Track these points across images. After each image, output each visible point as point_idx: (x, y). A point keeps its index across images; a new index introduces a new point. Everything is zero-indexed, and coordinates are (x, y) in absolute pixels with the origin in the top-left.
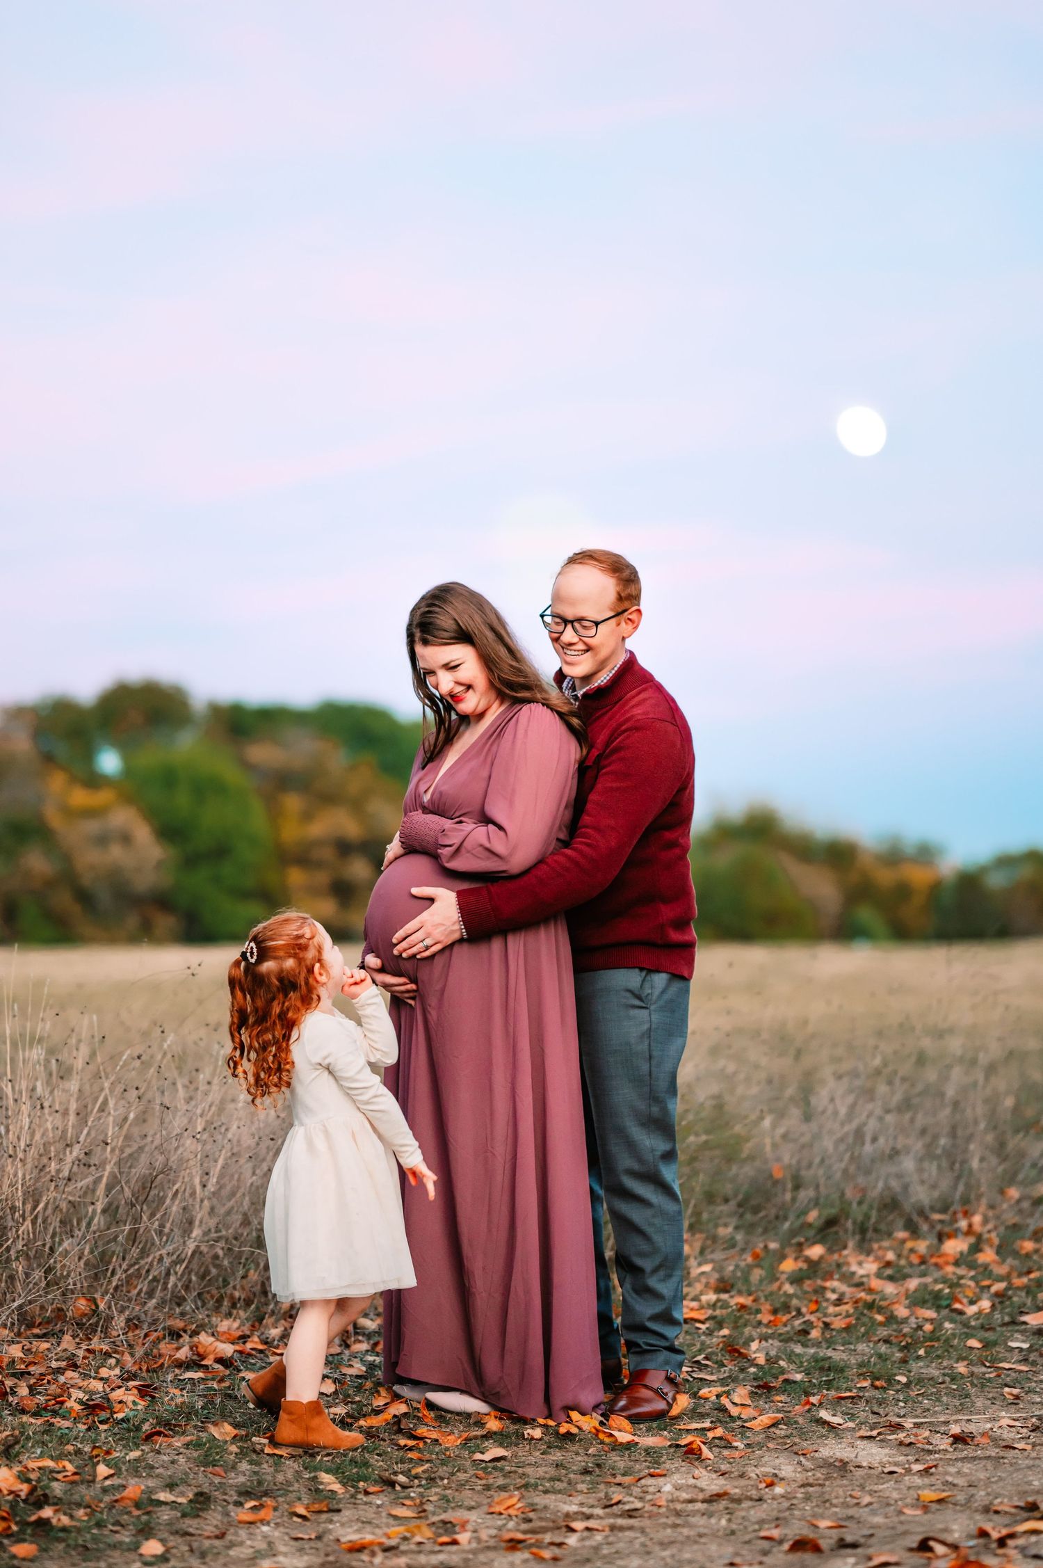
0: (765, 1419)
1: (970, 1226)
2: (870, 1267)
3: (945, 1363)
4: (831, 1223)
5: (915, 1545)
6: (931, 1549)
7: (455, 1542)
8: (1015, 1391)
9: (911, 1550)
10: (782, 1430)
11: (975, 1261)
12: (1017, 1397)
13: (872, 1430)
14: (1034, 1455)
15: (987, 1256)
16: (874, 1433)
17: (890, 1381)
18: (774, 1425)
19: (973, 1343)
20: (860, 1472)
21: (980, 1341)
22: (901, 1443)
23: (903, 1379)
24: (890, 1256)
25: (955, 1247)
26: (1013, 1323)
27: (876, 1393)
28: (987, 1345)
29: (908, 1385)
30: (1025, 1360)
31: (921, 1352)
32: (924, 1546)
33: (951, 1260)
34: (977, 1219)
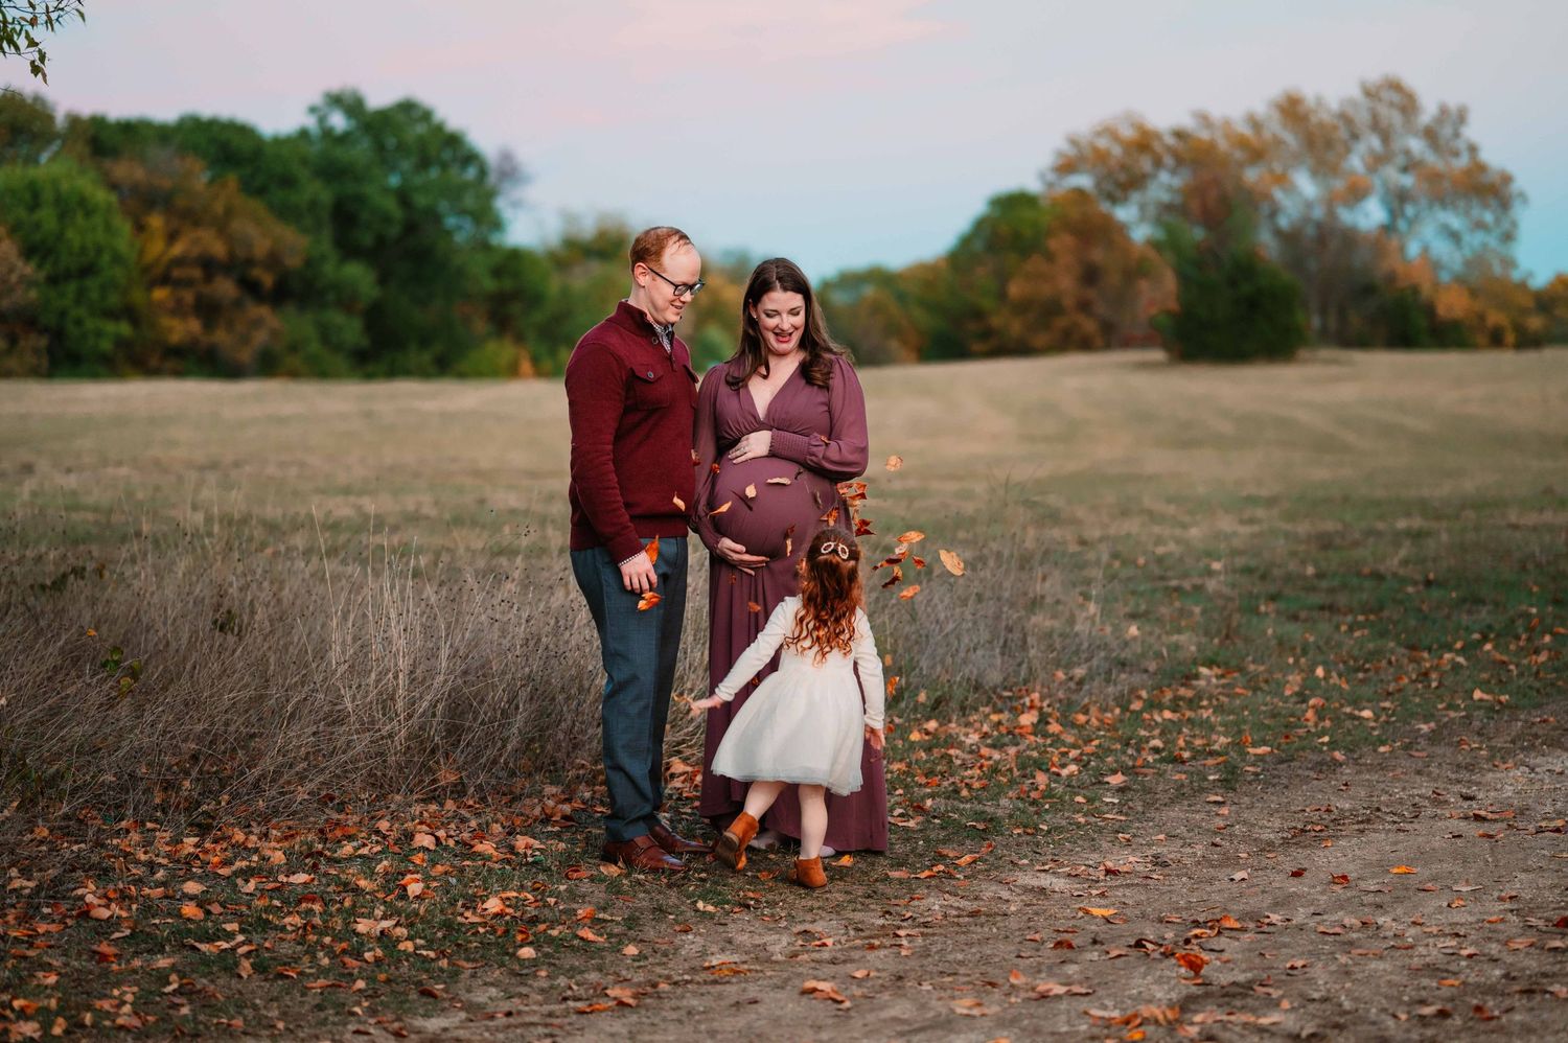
0: (967, 858)
1: (1032, 701)
2: (974, 738)
3: (1066, 814)
4: (938, 702)
5: (1133, 943)
6: (1144, 946)
7: (824, 945)
8: (1127, 836)
9: (1130, 946)
10: (980, 866)
11: (1047, 731)
12: (1129, 840)
13: (1043, 864)
14: (1167, 883)
15: (1054, 728)
16: (1047, 867)
17: (1037, 829)
18: (974, 862)
19: (1079, 799)
20: (1056, 896)
21: (1085, 797)
22: (1069, 875)
23: (1045, 828)
24: (986, 728)
25: (1028, 719)
26: (1100, 782)
27: (1029, 838)
28: (1090, 801)
29: (1049, 832)
30: (1120, 812)
31: (1047, 806)
32: (1139, 944)
33: (1030, 730)
34: (1036, 696)
